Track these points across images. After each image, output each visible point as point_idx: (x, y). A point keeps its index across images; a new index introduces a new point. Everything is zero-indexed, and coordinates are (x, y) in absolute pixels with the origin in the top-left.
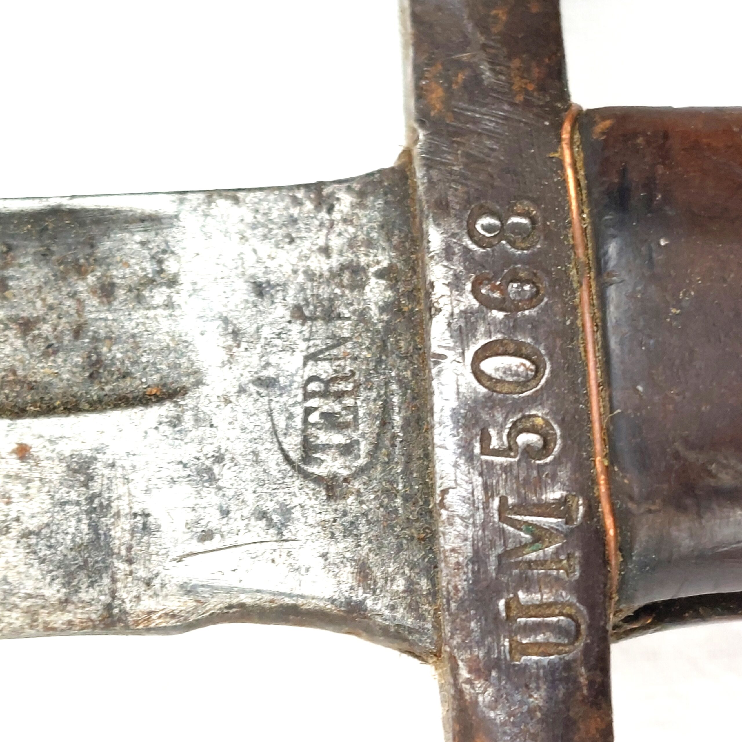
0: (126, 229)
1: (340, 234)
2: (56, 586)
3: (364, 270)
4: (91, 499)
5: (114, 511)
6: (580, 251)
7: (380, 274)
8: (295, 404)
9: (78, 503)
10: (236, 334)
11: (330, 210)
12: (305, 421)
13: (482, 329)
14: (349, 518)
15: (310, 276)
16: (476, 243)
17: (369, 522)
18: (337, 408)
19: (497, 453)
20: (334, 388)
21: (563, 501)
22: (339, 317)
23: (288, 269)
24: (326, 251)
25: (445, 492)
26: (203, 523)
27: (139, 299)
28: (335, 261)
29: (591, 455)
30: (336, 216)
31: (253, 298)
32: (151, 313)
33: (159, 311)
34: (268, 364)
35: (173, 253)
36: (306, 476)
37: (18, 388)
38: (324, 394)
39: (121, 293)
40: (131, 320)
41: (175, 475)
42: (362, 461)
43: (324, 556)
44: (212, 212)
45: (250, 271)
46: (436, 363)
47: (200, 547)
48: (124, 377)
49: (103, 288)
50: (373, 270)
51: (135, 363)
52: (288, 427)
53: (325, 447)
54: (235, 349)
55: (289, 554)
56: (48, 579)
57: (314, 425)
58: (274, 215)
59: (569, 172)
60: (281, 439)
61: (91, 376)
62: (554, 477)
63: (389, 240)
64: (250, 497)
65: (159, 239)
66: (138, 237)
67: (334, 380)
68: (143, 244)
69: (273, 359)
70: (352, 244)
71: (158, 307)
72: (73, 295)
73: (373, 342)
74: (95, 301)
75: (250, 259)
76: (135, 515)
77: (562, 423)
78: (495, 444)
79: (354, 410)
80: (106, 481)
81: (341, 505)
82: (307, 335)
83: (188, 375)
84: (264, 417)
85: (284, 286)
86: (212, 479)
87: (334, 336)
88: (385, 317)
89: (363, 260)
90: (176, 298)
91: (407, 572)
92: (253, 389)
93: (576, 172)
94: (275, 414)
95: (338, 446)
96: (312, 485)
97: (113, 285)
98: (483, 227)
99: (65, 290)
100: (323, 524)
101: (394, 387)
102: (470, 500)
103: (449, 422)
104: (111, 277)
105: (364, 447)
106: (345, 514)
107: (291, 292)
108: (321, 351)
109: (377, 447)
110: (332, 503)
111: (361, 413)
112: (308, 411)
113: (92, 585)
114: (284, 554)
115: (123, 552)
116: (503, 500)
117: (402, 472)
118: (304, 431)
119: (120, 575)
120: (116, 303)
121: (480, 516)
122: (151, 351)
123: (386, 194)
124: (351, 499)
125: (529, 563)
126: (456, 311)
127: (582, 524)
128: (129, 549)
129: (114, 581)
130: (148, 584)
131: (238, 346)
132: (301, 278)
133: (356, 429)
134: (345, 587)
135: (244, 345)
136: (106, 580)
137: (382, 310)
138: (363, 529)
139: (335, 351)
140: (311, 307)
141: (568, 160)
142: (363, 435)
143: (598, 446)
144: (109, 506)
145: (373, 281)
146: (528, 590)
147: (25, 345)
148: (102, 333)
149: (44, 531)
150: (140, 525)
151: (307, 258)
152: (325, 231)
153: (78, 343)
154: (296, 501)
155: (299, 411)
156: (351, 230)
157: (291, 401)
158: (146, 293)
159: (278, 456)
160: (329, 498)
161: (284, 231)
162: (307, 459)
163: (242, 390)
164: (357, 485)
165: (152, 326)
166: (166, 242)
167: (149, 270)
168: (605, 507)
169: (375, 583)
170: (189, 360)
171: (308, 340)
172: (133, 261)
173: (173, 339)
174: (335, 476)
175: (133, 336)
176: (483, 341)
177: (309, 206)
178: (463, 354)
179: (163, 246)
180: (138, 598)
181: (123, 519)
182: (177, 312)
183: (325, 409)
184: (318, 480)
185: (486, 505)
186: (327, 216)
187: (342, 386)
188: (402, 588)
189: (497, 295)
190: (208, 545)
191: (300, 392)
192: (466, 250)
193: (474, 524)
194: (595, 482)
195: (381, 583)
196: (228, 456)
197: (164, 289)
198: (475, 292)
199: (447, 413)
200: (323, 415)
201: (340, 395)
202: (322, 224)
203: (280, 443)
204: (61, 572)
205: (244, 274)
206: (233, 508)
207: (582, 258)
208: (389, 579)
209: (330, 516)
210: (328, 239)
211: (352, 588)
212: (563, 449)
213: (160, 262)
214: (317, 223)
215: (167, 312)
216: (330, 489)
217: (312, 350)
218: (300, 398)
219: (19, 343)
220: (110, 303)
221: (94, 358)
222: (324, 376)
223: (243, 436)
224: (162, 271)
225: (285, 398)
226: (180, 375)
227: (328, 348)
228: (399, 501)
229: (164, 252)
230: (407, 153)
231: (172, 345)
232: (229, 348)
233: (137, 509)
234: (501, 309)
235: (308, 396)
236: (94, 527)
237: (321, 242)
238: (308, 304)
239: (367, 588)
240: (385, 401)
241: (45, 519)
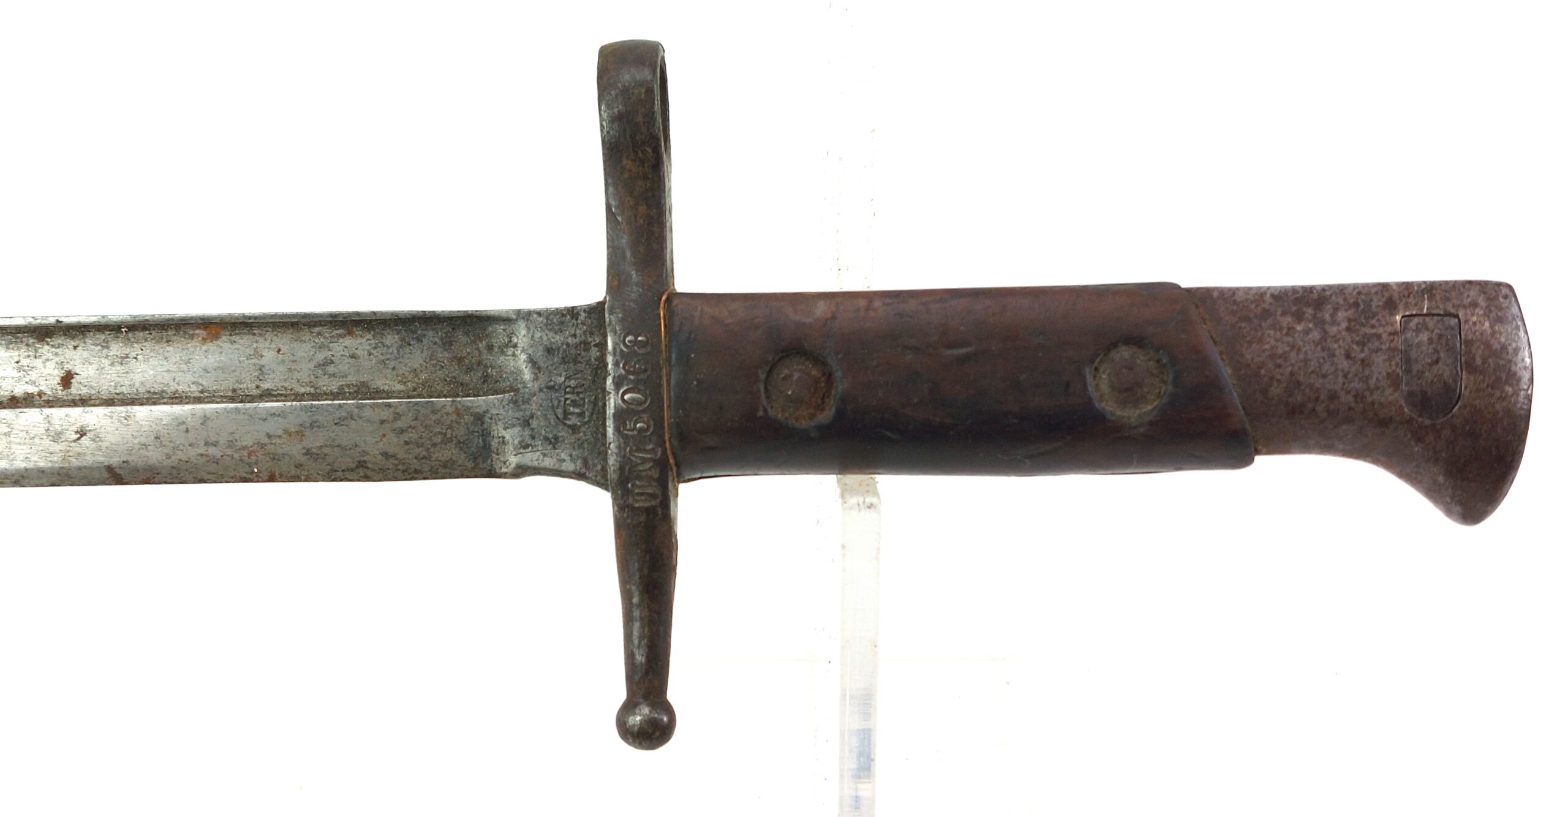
0: (497, 324)
1: (580, 329)
2: (471, 462)
3: (589, 343)
4: (483, 431)
5: (492, 435)
6: (664, 353)
7: (595, 346)
8: (561, 396)
9: (478, 432)
10: (539, 368)
11: (577, 320)
12: (565, 403)
13: (625, 383)
14: (580, 442)
15: (568, 345)
16: (626, 348)
17: (588, 443)
18: (577, 399)
19: (629, 430)
20: (576, 390)
21: (653, 449)
22: (580, 362)
23: (560, 343)
24: (574, 336)
25: (610, 444)
26: (525, 441)
27: (502, 352)
28: (577, 340)
29: (664, 433)
30: (579, 322)
31: (546, 354)
32: (507, 358)
33: (510, 357)
34: (551, 381)
35: (515, 335)
36: (565, 424)
37: (456, 384)
38: (572, 393)
39: (496, 349)
40: (499, 360)
41: (515, 423)
42: (586, 420)
43: (571, 455)
44: (531, 318)
45: (546, 343)
46: (608, 395)
47: (524, 451)
48: (497, 382)
49: (488, 346)
50: (593, 344)
51: (501, 377)
52: (558, 405)
53: (572, 413)
54: (538, 374)
55: (557, 454)
56: (467, 460)
57: (568, 404)
58: (555, 320)
59: (662, 321)
60: (556, 410)
61: (484, 381)
62: (650, 441)
63: (599, 332)
64: (543, 432)
65: (510, 328)
66: (502, 327)
67: (576, 387)
68: (504, 330)
69: (553, 379)
70: (585, 332)
71: (509, 356)
72: (478, 349)
73: (592, 372)
74: (485, 351)
75: (545, 338)
76: (500, 437)
77: (654, 420)
78: (628, 427)
79: (583, 399)
80: (488, 424)
81: (577, 436)
82: (566, 369)
83: (520, 383)
84: (549, 401)
85: (558, 349)
86: (529, 425)
87: (576, 370)
88: (597, 363)
89: (590, 339)
90: (516, 352)
91: (602, 462)
92: (545, 390)
93: (665, 320)
94: (553, 400)
95: (577, 413)
96: (567, 428)
97: (493, 345)
98: (628, 341)
99: (474, 347)
100: (571, 444)
101: (599, 391)
102: (619, 447)
103: (612, 418)
104: (492, 342)
105: (587, 414)
106: (579, 440)
107: (561, 352)
108: (571, 376)
109: (592, 414)
110: (574, 435)
111: (586, 400)
112: (566, 399)
113: (484, 462)
114: (555, 455)
115: (495, 450)
116: (631, 449)
117: (602, 424)
118: (564, 407)
119: (494, 459)
120: (493, 353)
121: (622, 453)
122: (507, 373)
123: (599, 313)
124: (581, 434)
125: (640, 471)
126: (616, 375)
127: (660, 457)
128: (498, 450)
129: (492, 461)
130: (505, 463)
131: (540, 373)
132: (565, 346)
133: (584, 406)
134: (578, 468)
135: (542, 373)
136: (489, 461)
137: (595, 360)
138: (586, 446)
139: (577, 376)
140: (568, 358)
141: (662, 315)
142: (587, 410)
143: (666, 429)
144: (490, 434)
145: (593, 348)
146: (640, 481)
147: (459, 368)
148: (489, 364)
149: (466, 442)
150: (501, 441)
151: (567, 338)
152: (574, 328)
153: (480, 368)
154: (560, 434)
155: (563, 399)
156: (585, 327)
157: (560, 395)
158: (505, 350)
159: (554, 417)
160: (573, 433)
161: (558, 327)
162: (565, 418)
163: (541, 390)
164: (583, 429)
165: (507, 363)
166: (513, 330)
167: (506, 340)
168: (669, 452)
169: (590, 467)
170: (521, 377)
171: (567, 371)
172: (500, 337)
173: (515, 368)
174: (576, 425)
175: (500, 366)
176: (625, 388)
177: (569, 317)
178: (618, 393)
179: (512, 331)
180: (501, 468)
181: (495, 439)
182: (517, 359)
183: (573, 398)
184: (569, 426)
185: (625, 450)
186: (575, 322)
187: (580, 390)
188: (599, 469)
189: (632, 369)
190: (527, 450)
191: (563, 392)
192: (621, 350)
193: (620, 456)
194: (665, 442)
195: (591, 467)
196: (535, 416)
197: (512, 349)
198: (624, 368)
199: (611, 414)
200: (572, 401)
201: (578, 393)
202: (573, 325)
203: (555, 411)
204: (472, 457)
205: (542, 344)
206: (537, 436)
207: (664, 357)
208: (595, 465)
209: (573, 441)
210: (575, 331)
211: (581, 468)
212: (653, 431)
213: (511, 338)
214: (571, 324)
215: (513, 358)
216: (573, 430)
217: (568, 375)
218: (563, 394)
219: (457, 367)
220: (491, 353)
221: (485, 374)
222: (573, 386)
223: (541, 408)
224: (511, 341)
225: (557, 394)
226: (517, 384)
227: (575, 374)
228: (600, 435)
229: (512, 334)
230: (605, 298)
231: (515, 371)
232: (536, 374)
233: (500, 435)
234: (632, 375)
235: (566, 393)
236: (484, 441)
237: (573, 332)
238: (567, 357)
239: (586, 468)
240: (596, 397)
241: (466, 438)
